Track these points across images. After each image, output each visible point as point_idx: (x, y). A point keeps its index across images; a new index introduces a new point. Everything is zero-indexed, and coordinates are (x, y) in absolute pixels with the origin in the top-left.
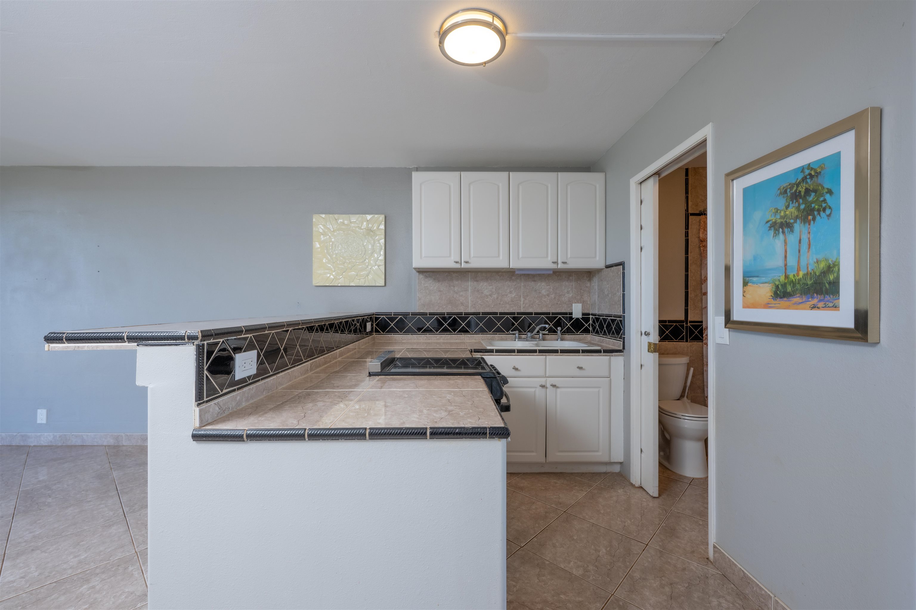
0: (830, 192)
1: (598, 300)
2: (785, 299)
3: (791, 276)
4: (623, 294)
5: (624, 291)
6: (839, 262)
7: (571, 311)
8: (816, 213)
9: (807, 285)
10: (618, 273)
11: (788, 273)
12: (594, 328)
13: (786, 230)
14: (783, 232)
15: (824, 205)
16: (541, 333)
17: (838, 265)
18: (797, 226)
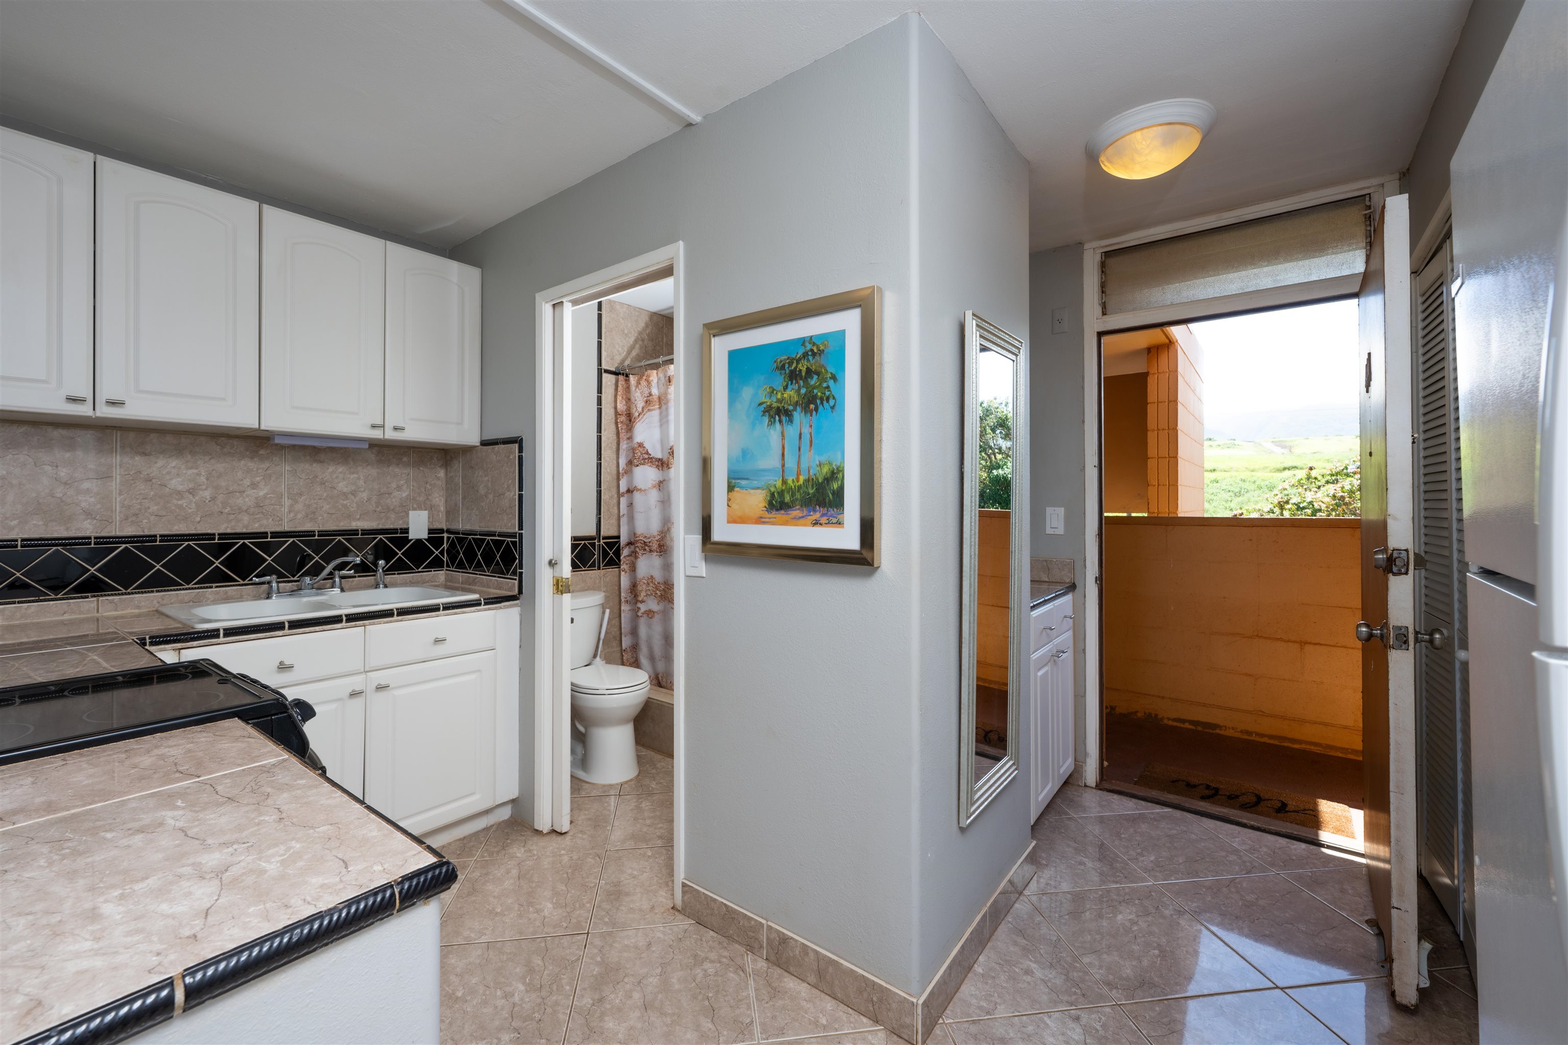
0: (834, 378)
1: (463, 504)
2: (782, 512)
3: (790, 482)
4: (519, 494)
5: (521, 489)
6: (844, 467)
7: (405, 526)
8: (818, 402)
9: (809, 494)
10: (509, 457)
11: (786, 477)
12: (453, 558)
13: (784, 418)
14: (780, 421)
15: (827, 393)
16: (337, 576)
17: (843, 471)
18: (798, 415)
